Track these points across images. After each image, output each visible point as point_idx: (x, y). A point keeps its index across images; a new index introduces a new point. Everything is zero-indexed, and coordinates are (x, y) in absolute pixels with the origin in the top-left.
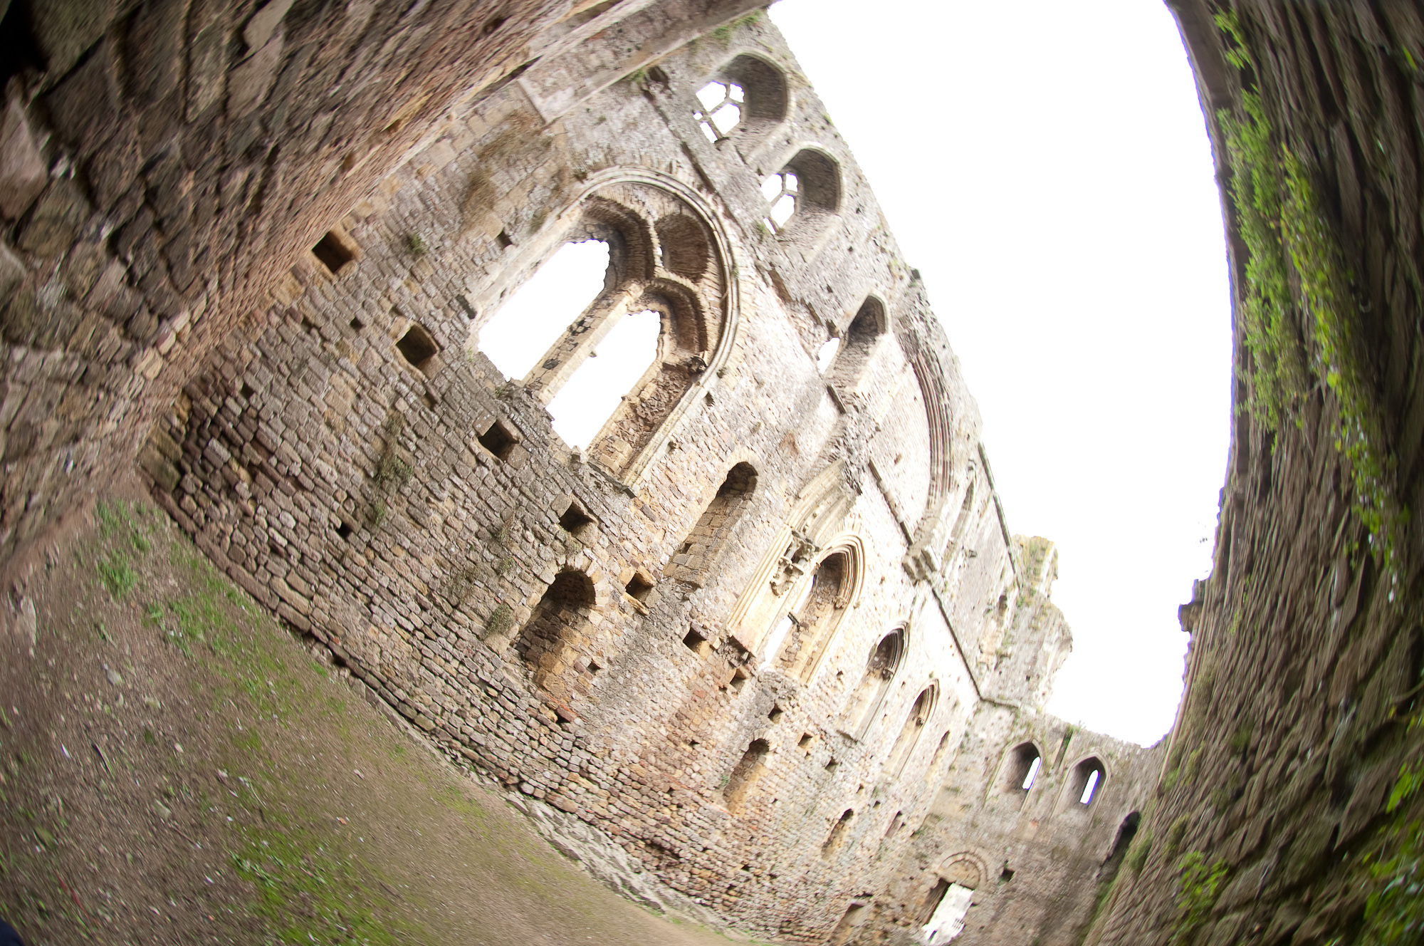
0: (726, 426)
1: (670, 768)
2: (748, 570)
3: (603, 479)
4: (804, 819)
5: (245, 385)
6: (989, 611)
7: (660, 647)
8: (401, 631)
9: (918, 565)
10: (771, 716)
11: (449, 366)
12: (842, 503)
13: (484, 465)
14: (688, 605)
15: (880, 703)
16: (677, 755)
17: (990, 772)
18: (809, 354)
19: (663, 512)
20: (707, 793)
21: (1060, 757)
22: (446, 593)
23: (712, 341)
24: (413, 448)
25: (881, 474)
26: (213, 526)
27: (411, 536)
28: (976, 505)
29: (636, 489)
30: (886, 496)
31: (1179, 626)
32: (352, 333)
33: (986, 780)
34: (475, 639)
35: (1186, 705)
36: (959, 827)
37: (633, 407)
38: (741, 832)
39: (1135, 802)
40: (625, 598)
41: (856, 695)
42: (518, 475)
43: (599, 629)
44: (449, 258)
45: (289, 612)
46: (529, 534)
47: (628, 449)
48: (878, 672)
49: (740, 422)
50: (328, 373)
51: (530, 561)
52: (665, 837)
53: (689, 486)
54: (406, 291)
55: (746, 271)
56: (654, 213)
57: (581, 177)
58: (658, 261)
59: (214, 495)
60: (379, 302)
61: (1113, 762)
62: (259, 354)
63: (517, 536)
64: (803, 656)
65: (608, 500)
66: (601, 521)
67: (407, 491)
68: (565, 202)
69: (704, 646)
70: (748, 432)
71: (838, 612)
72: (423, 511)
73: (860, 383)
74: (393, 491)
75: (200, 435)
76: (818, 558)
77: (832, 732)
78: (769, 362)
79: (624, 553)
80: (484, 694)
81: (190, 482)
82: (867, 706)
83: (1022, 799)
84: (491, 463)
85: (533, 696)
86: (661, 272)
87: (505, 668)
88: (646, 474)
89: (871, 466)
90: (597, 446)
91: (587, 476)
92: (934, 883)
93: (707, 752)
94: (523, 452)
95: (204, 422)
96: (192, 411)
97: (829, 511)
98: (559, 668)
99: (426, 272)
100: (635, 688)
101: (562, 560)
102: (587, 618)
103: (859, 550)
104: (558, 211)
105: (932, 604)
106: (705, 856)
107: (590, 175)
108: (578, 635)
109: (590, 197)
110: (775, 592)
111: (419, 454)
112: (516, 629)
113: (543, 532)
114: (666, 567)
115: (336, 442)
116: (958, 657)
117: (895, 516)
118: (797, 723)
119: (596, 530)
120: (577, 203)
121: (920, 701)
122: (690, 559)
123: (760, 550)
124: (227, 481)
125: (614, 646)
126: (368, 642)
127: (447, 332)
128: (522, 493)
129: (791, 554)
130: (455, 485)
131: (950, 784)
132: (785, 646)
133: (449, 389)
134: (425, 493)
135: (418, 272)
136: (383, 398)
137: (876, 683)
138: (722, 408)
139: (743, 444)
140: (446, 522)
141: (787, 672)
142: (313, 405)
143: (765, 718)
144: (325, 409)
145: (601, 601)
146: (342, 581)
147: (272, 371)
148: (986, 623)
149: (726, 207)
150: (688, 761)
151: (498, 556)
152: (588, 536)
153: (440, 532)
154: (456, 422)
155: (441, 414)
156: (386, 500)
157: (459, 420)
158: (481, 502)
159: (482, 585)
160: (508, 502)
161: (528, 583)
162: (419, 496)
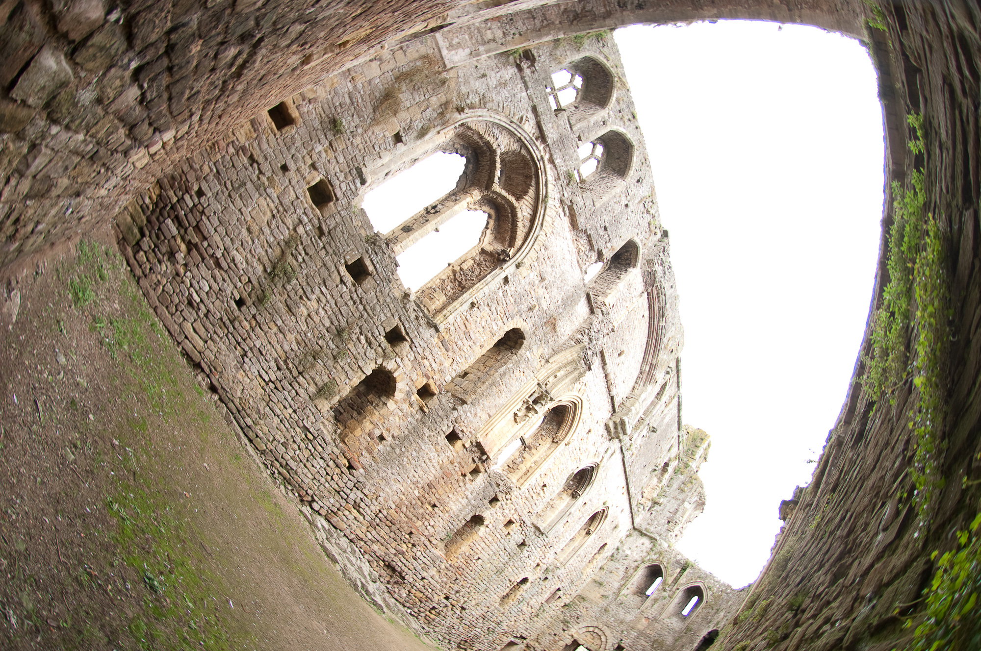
0: (512, 301)
1: (414, 518)
2: (501, 401)
3: (421, 315)
4: (494, 576)
5: (200, 188)
6: (655, 470)
7: (430, 436)
8: (260, 380)
9: (616, 428)
10: (491, 502)
11: (339, 212)
12: (576, 373)
13: (345, 284)
14: (455, 413)
15: (566, 513)
16: (421, 511)
17: (626, 578)
18: (581, 268)
19: (455, 347)
20: (434, 542)
21: (676, 580)
22: (297, 363)
23: (518, 242)
24: (300, 260)
25: (607, 361)
26: (154, 276)
27: (284, 318)
28: (665, 398)
29: (442, 328)
30: (606, 376)
31: (778, 516)
32: (280, 173)
33: (622, 583)
34: (308, 398)
35: (769, 568)
36: (596, 609)
37: (454, 272)
38: (450, 574)
39: (717, 624)
40: (415, 397)
41: (552, 503)
42: (365, 296)
43: (392, 413)
44: (358, 140)
45: (189, 347)
46: (362, 338)
47: (443, 299)
48: (570, 492)
49: (523, 301)
50: (257, 195)
51: (358, 356)
52: (399, 565)
53: (478, 334)
54: (324, 154)
55: (553, 202)
56: (502, 147)
57: (460, 110)
58: (496, 180)
59: (160, 256)
60: (303, 157)
61: (710, 593)
62: (215, 170)
63: (354, 337)
64: (523, 468)
65: (421, 329)
66: (412, 342)
67: (289, 287)
68: (445, 124)
69: (459, 444)
70: (526, 309)
71: (554, 444)
72: (296, 304)
73: (609, 296)
74: (280, 285)
75: (161, 214)
76: (551, 405)
77: (528, 523)
78: (552, 266)
79: (422, 367)
80: (304, 436)
81: (146, 243)
82: (557, 512)
83: (643, 602)
84: (349, 284)
85: (337, 446)
86: (497, 187)
87: (322, 423)
88: (451, 319)
89: (602, 353)
90: (423, 292)
91: (411, 310)
92: (569, 641)
93: (441, 514)
94: (373, 282)
95: (166, 206)
96: (160, 196)
97: (566, 376)
98: (358, 433)
99: (340, 146)
100: (405, 459)
101: (380, 361)
102: (386, 404)
103: (579, 406)
104: (439, 128)
105: (618, 455)
106: (422, 583)
107: (466, 111)
108: (377, 413)
109: (462, 125)
110: (515, 420)
111: (303, 265)
112: (337, 399)
113: (372, 339)
114: (448, 384)
115: (250, 242)
116: (626, 496)
117: (609, 391)
118: (507, 511)
119: (408, 347)
120: (453, 127)
121: (593, 518)
122: (465, 383)
123: (513, 390)
124: (171, 249)
125: (399, 427)
126: (236, 381)
127: (344, 189)
128: (365, 309)
129: (533, 398)
130: (322, 293)
131: (598, 579)
132: (513, 458)
133: (335, 228)
134: (301, 292)
135: (335, 145)
136: (289, 221)
137: (567, 499)
138: (513, 289)
139: (521, 316)
140: (309, 315)
141: (509, 476)
142: (242, 214)
143: (486, 502)
144: (249, 218)
145: (399, 395)
146: (230, 335)
147: (220, 184)
148: (651, 478)
149: (551, 156)
150: (428, 517)
151: (338, 347)
152: (401, 350)
153: (304, 321)
154: (334, 251)
155: (325, 242)
156: (273, 290)
157: (336, 250)
158: (336, 309)
159: (322, 364)
160: (354, 313)
161: (353, 370)
162: (296, 293)
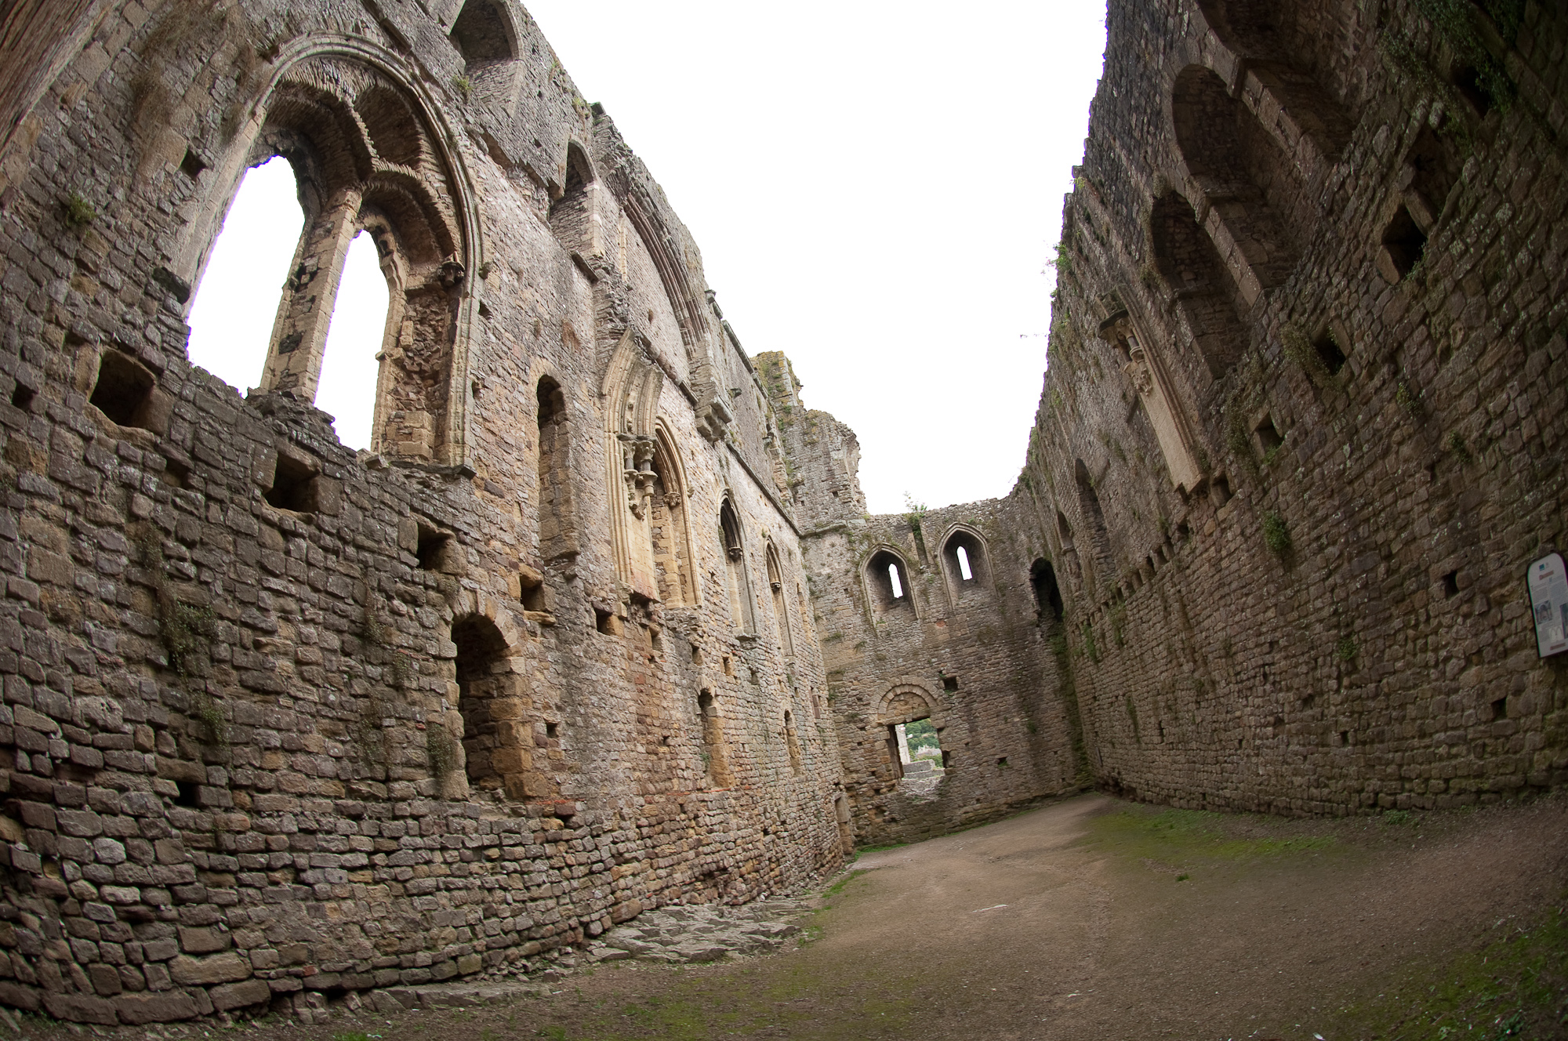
0: (511, 337)
1: (668, 785)
2: (602, 505)
7: (586, 652)
8: (358, 876)
10: (695, 660)
11: (181, 397)
13: (295, 534)
14: (579, 583)
16: (664, 764)
18: (544, 224)
19: (505, 480)
22: (365, 771)
24: (192, 570)
27: (272, 721)
29: (469, 463)
34: (432, 803)
36: (867, 669)
37: (399, 363)
40: (527, 617)
42: (342, 524)
43: (529, 676)
46: (396, 602)
47: (426, 418)
49: (521, 327)
51: (420, 642)
54: (78, 297)
60: (44, 336)
63: (385, 615)
64: (671, 578)
65: (451, 497)
66: (456, 530)
67: (223, 651)
68: (257, 92)
69: (615, 622)
70: (533, 337)
72: (263, 667)
74: (207, 666)
79: (498, 558)
84: (302, 528)
85: (528, 817)
87: (483, 811)
88: (470, 439)
90: (385, 437)
93: (679, 740)
94: (331, 483)
97: (642, 394)
98: (525, 760)
100: (595, 720)
101: (448, 613)
102: (511, 672)
108: (516, 700)
110: (638, 516)
111: (206, 576)
112: (461, 749)
113: (410, 589)
119: (459, 546)
120: (270, 90)
121: (768, 566)
126: (340, 931)
127: (158, 340)
128: (360, 548)
130: (277, 593)
133: (196, 437)
134: (248, 635)
139: (534, 354)
140: (299, 662)
141: (669, 605)
143: (692, 666)
145: (511, 637)
151: (384, 664)
152: (455, 561)
153: (300, 683)
154: (229, 487)
155: (201, 485)
156: (206, 691)
157: (234, 483)
158: (322, 596)
159: (393, 721)
160: (352, 572)
161: (434, 674)
162: (243, 647)
